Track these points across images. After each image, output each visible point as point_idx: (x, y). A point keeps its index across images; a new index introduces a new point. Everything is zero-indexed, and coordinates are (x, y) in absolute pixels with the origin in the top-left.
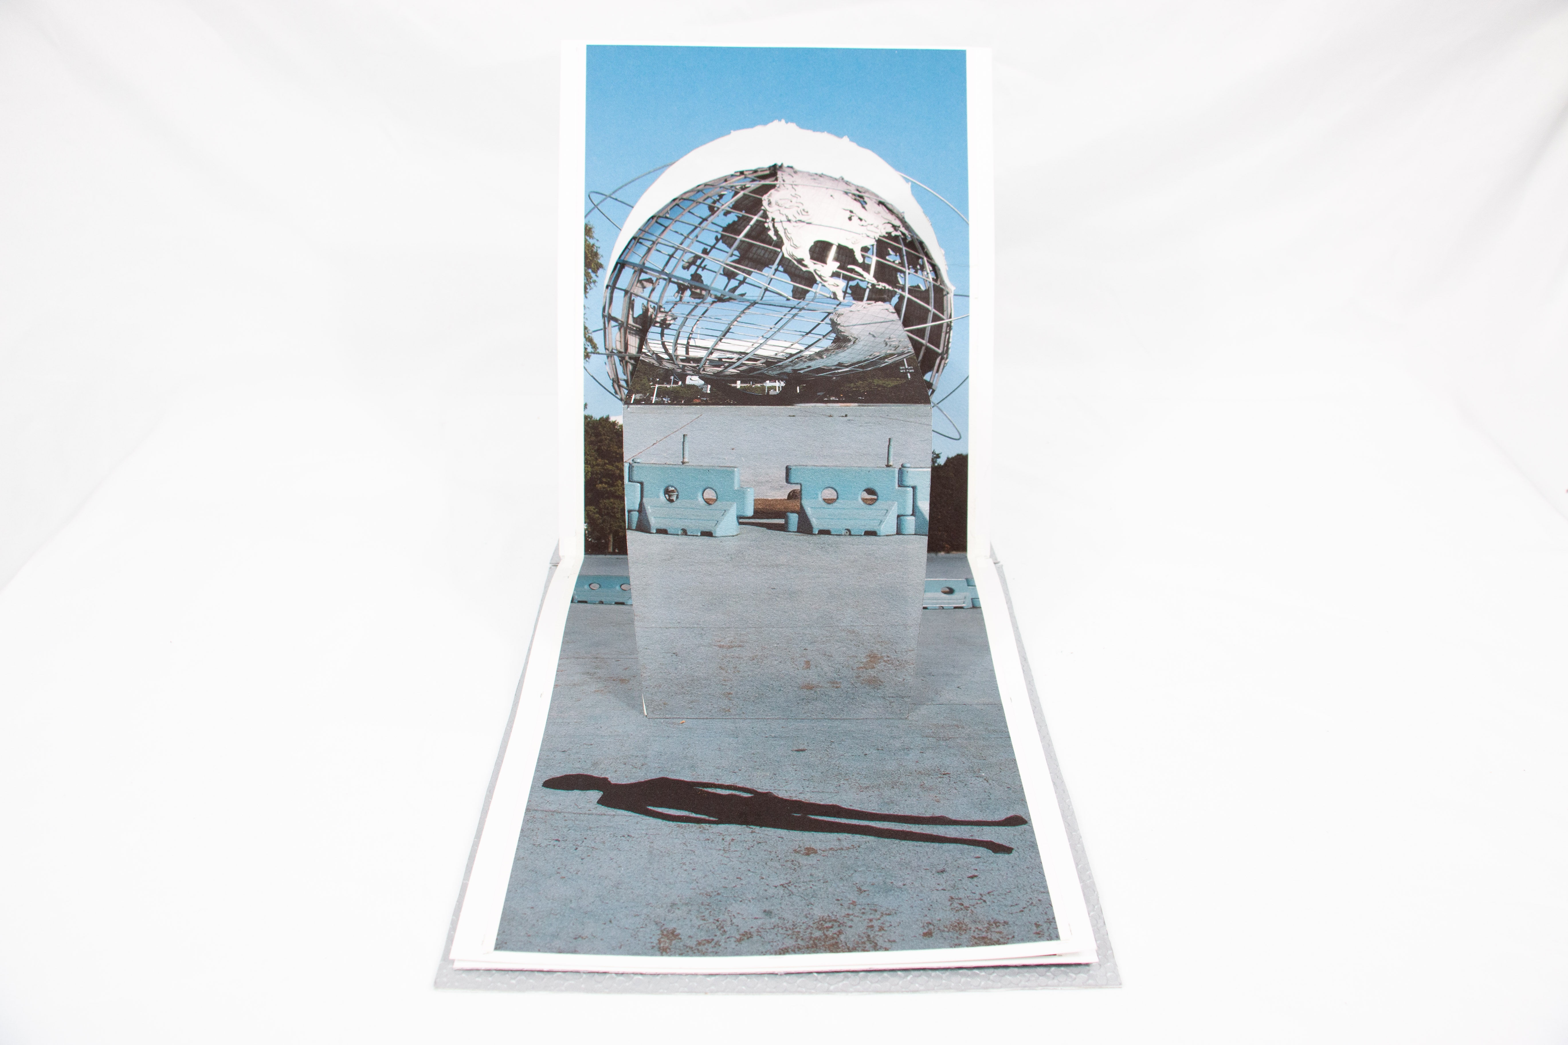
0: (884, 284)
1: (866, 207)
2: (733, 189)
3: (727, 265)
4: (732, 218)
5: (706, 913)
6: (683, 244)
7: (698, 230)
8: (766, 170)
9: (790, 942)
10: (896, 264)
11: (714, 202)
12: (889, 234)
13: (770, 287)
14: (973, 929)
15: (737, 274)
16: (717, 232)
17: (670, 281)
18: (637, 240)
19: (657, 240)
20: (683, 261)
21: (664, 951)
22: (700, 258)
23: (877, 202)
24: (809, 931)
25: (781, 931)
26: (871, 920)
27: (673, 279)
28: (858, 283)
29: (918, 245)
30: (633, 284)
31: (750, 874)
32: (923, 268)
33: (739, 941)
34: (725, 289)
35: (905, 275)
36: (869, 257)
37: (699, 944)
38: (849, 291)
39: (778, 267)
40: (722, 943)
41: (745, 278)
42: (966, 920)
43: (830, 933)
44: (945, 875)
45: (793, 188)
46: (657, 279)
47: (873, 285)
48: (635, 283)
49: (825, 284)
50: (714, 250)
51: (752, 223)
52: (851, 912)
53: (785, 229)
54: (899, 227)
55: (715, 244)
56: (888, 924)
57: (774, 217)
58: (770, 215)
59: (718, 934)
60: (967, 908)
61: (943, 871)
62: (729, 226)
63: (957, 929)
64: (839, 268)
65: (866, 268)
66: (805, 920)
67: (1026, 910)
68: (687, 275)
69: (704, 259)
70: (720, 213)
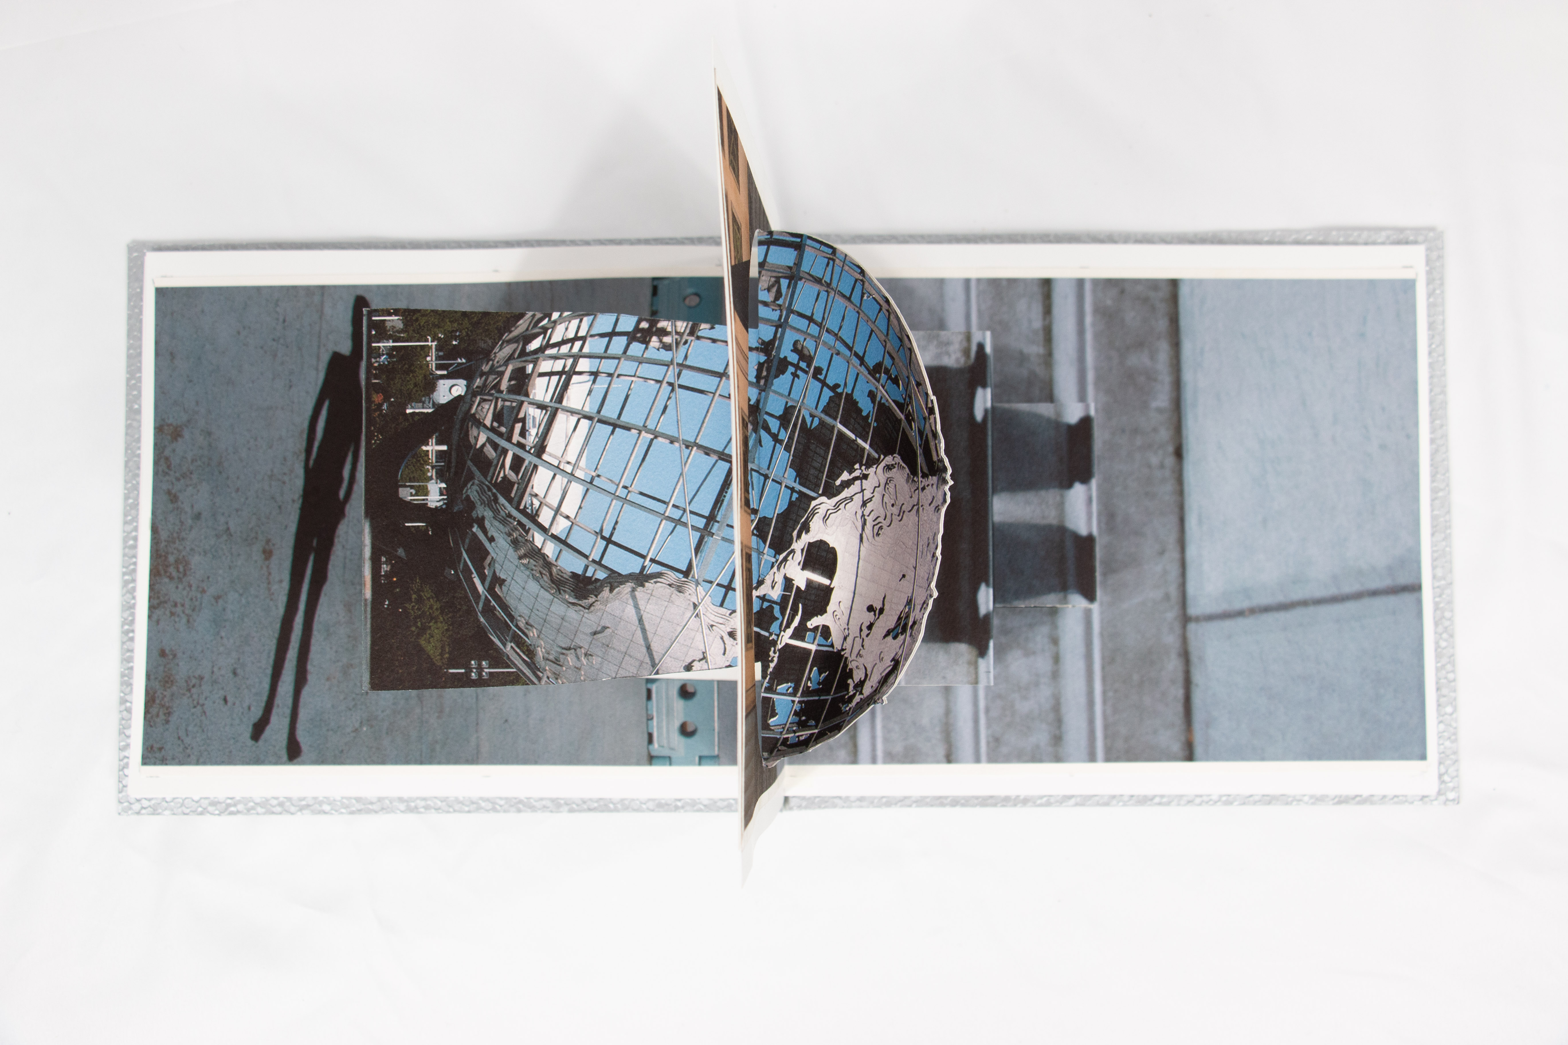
0: (776, 659)
1: (890, 638)
2: (907, 399)
3: (799, 410)
4: (866, 406)
5: (199, 463)
6: (827, 334)
7: (848, 353)
8: (938, 455)
9: (164, 535)
10: (806, 683)
11: (887, 372)
12: (850, 675)
13: (769, 482)
14: (165, 693)
15: (786, 429)
16: (845, 384)
17: (777, 327)
18: (831, 257)
19: (832, 289)
20: (805, 339)
21: (159, 429)
22: (809, 366)
23: (897, 657)
24: (175, 552)
25: (176, 528)
26: (183, 605)
27: (780, 330)
28: (777, 619)
29: (836, 721)
30: (774, 271)
31: (243, 500)
32: (802, 725)
33: (169, 492)
34: (767, 413)
35: (790, 695)
36: (815, 639)
37: (167, 459)
38: (766, 604)
39: (796, 492)
40: (167, 478)
41: (780, 442)
42: (175, 688)
43: (172, 570)
44: (231, 675)
45: (914, 506)
46: (780, 306)
47: (774, 643)
48: (775, 274)
49: (775, 568)
50: (819, 385)
51: (859, 441)
52: (193, 588)
53: (851, 498)
54: (861, 693)
55: (828, 386)
56: (177, 619)
57: (870, 477)
58: (871, 471)
59: (178, 475)
60: (189, 690)
61: (235, 673)
62: (855, 403)
63: (167, 679)
64: (798, 588)
65: (799, 634)
66: (188, 549)
67: (180, 742)
68: (786, 351)
69: (806, 372)
70: (873, 385)
